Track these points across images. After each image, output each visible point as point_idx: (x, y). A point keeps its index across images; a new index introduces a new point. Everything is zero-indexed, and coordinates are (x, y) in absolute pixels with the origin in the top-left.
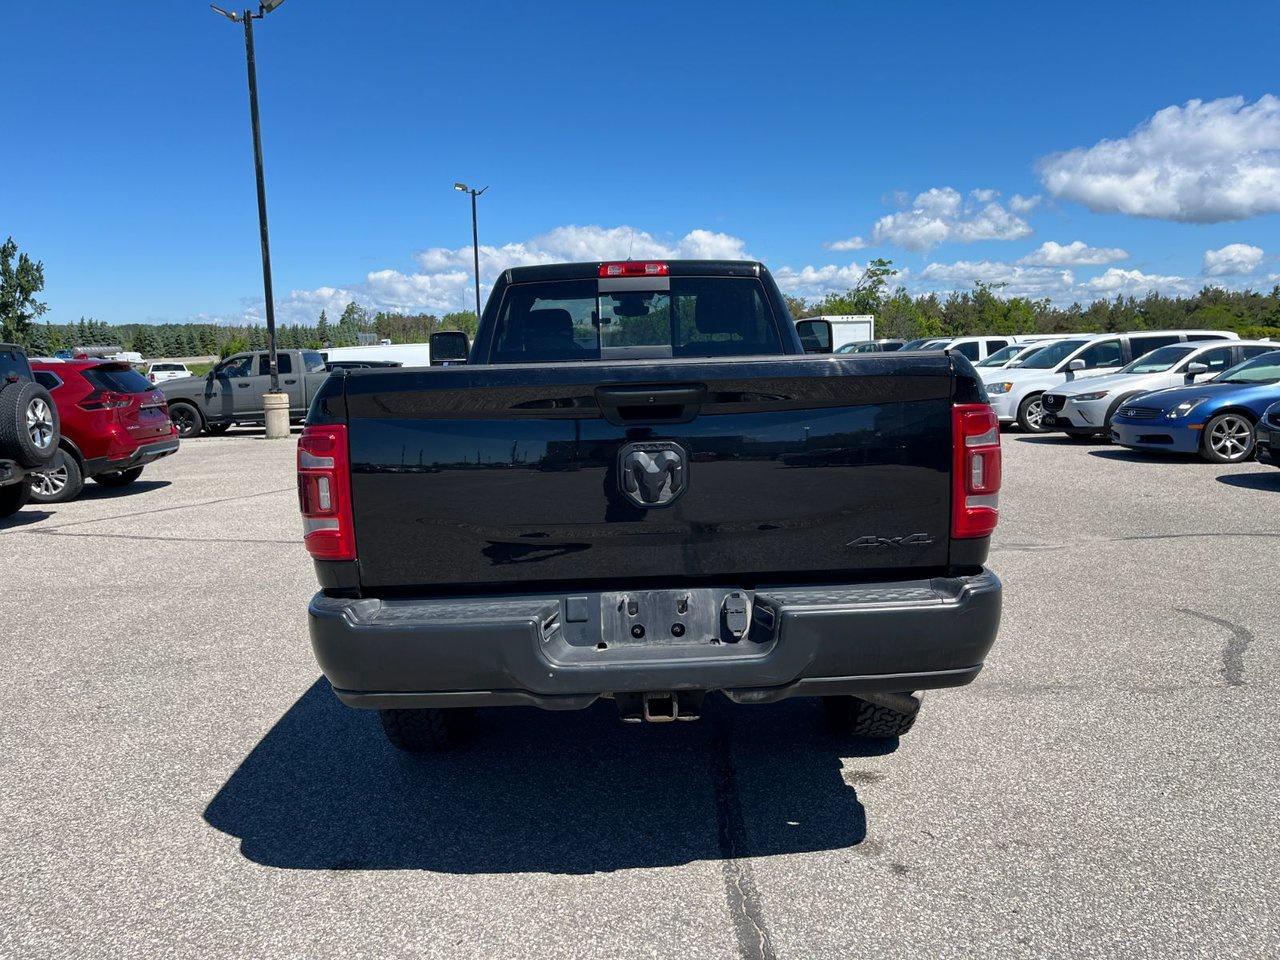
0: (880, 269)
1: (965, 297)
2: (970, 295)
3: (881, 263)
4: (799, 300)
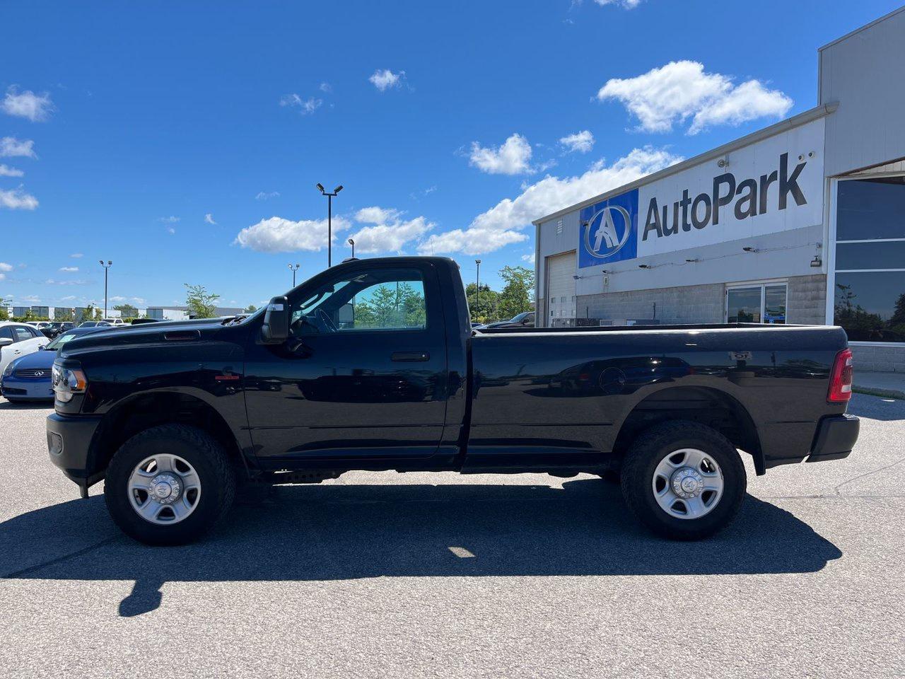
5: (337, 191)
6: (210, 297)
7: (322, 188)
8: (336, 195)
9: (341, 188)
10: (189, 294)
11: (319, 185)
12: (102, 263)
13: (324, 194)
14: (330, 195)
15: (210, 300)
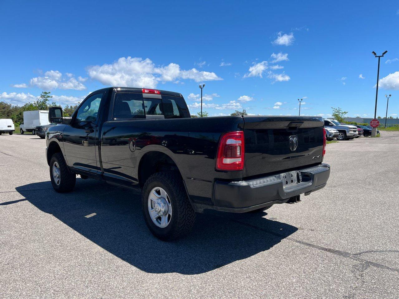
0: (45, 95)
1: (71, 107)
2: (73, 107)
3: (46, 93)
4: (9, 104)
5: (384, 54)
6: (343, 113)
7: (375, 54)
8: (383, 56)
9: (386, 52)
10: (333, 112)
11: (373, 52)
12: (299, 100)
13: (376, 57)
14: (379, 57)
15: (343, 114)
